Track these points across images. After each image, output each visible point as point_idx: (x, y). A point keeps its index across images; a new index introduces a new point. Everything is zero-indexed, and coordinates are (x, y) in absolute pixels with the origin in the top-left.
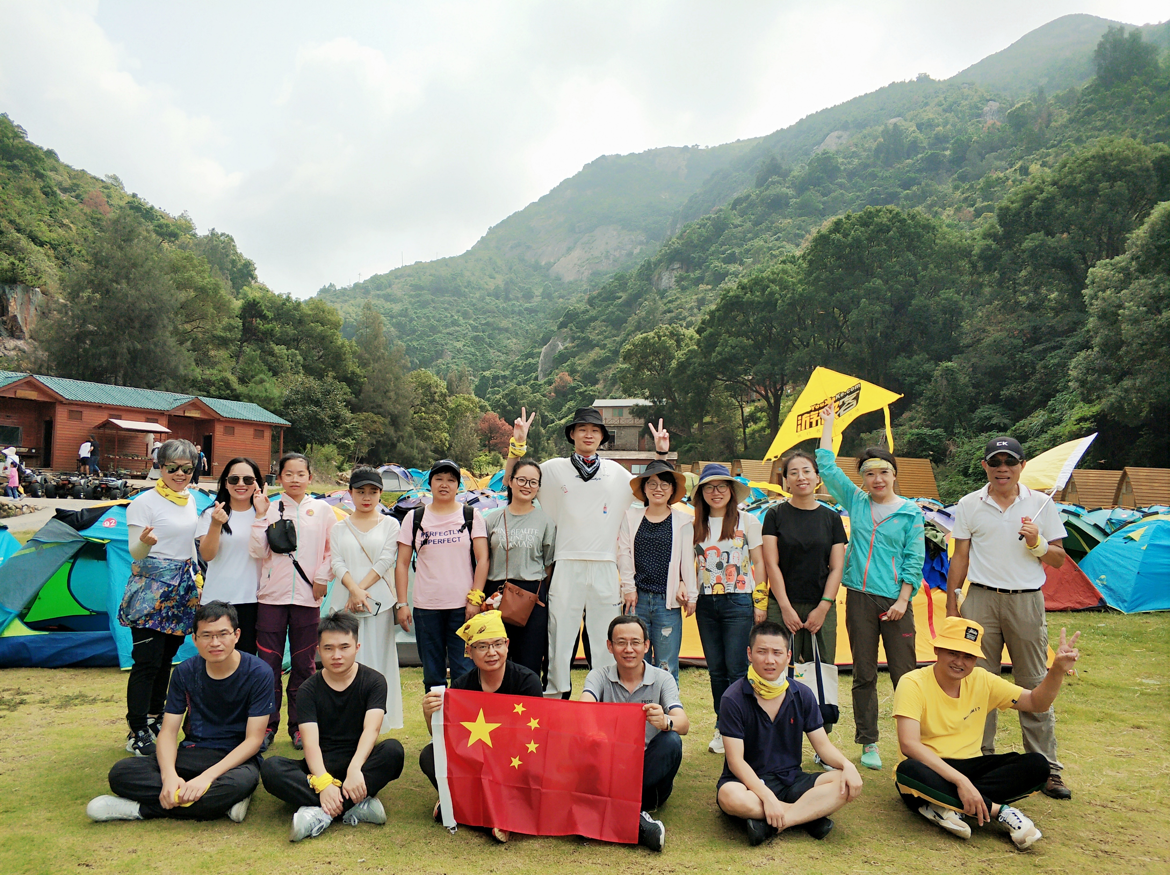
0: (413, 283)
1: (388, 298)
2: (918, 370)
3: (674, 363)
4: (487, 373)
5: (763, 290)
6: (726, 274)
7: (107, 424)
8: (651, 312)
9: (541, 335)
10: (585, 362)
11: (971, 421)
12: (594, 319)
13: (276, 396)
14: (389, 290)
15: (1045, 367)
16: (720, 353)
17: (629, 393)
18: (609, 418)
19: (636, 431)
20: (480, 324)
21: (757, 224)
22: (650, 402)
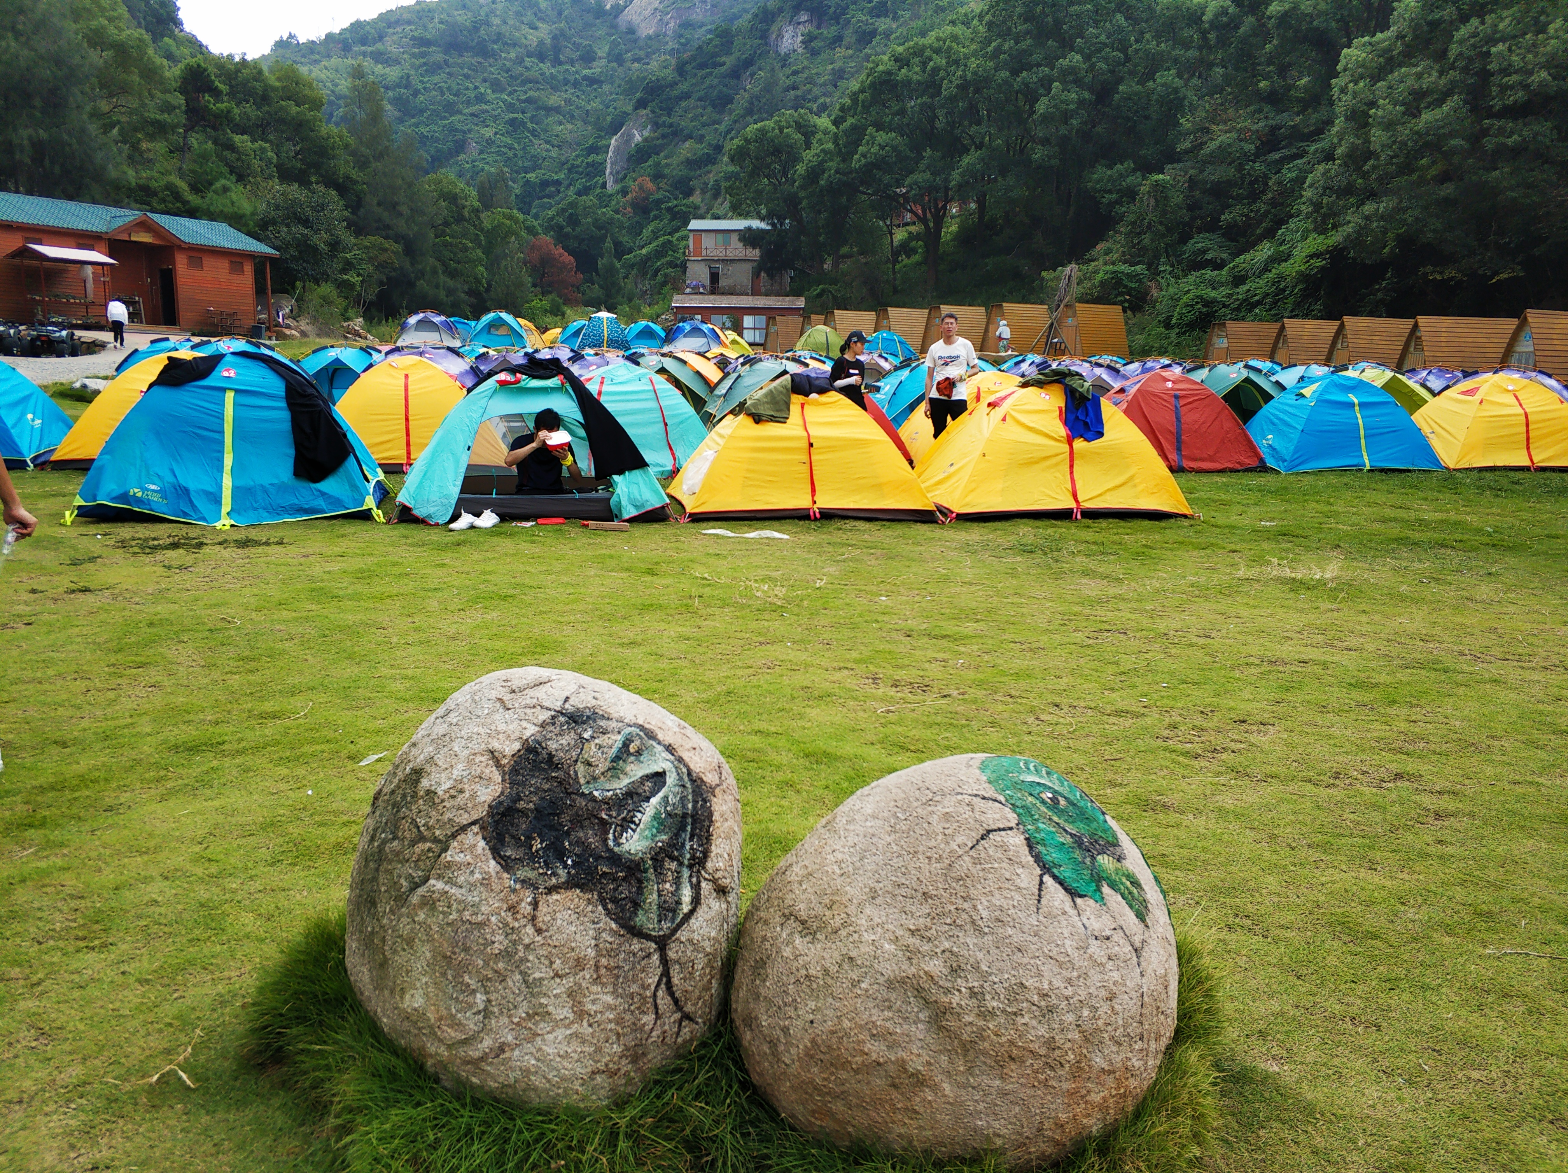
0: (416, 34)
1: (379, 57)
2: (1120, 185)
3: (801, 168)
4: (531, 176)
5: (924, 64)
6: (873, 33)
7: (24, 253)
8: (768, 88)
9: (609, 119)
10: (675, 161)
11: (1180, 255)
12: (686, 96)
13: (248, 213)
14: (379, 46)
15: (1279, 183)
16: (864, 155)
17: (738, 211)
18: (711, 247)
19: (748, 267)
20: (518, 100)
22: (768, 224)
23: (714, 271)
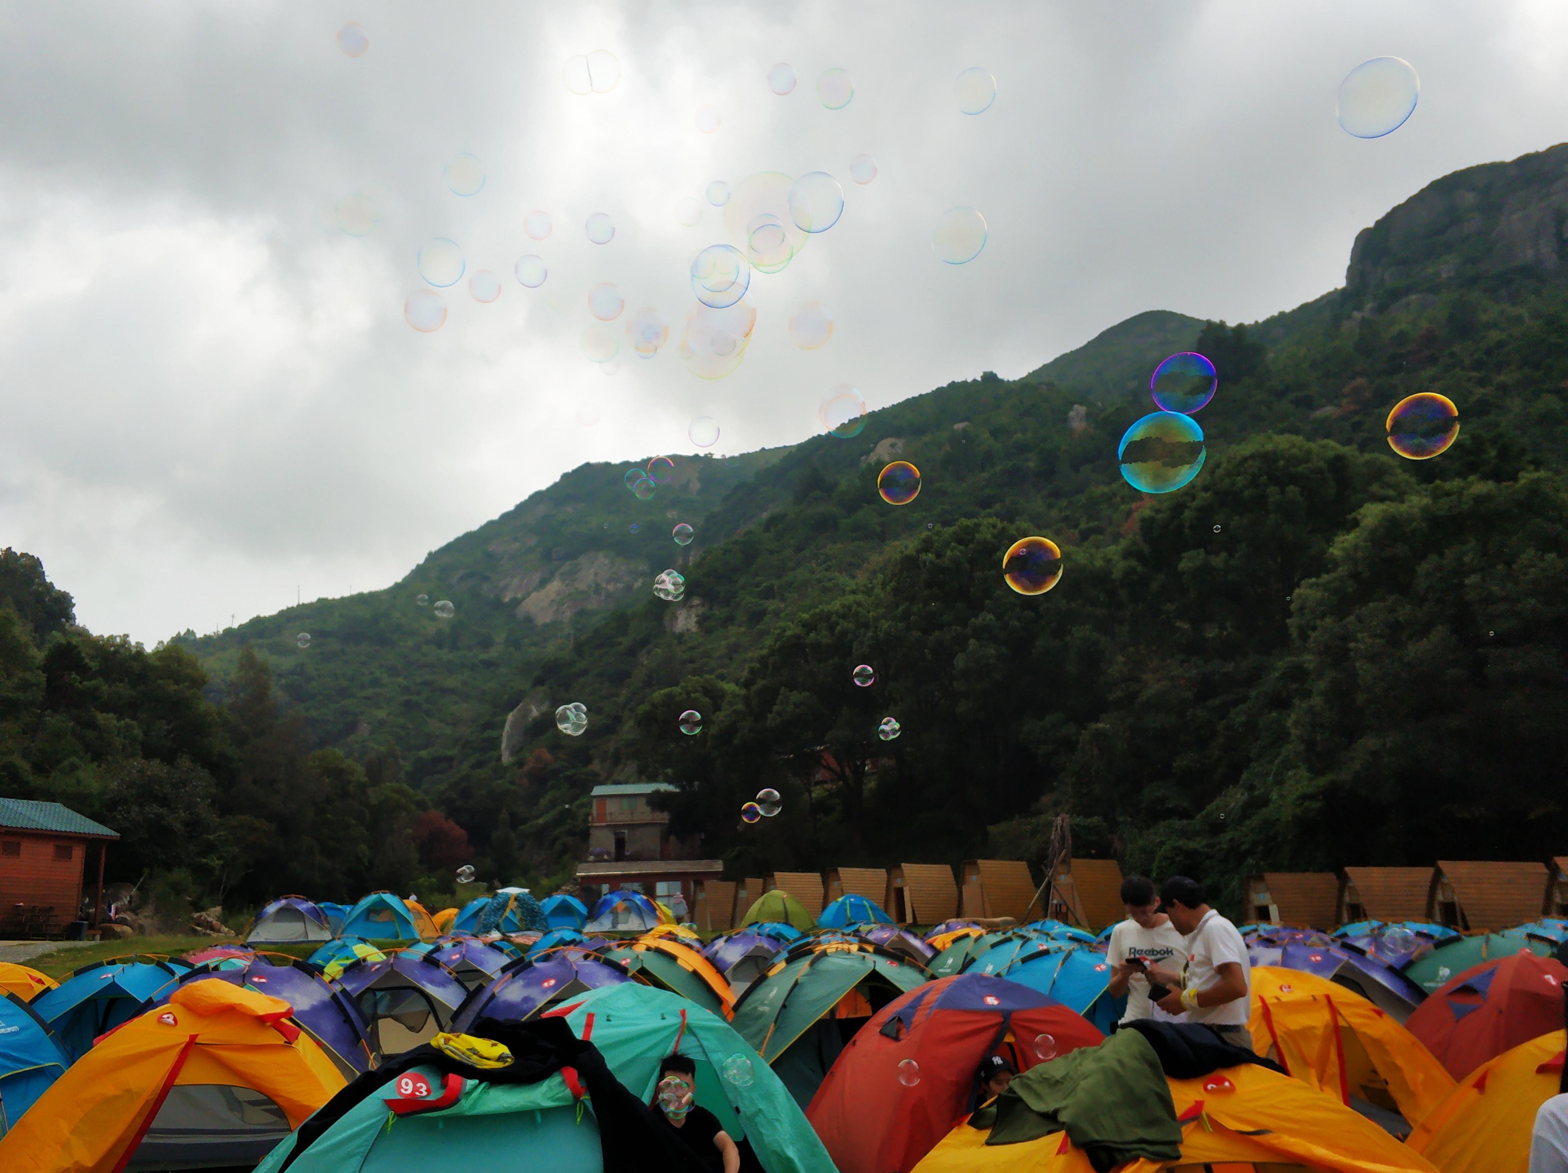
0: (314, 627)
1: (275, 649)
2: (1055, 735)
4: (423, 753)
5: (832, 628)
6: (763, 613)
8: (667, 662)
9: (506, 696)
11: (1138, 805)
13: (94, 793)
14: (276, 638)
15: (1229, 728)
16: (779, 714)
17: (643, 775)
18: (616, 812)
19: (656, 831)
20: (414, 683)
21: (799, 549)
22: (676, 787)
23: (619, 836)
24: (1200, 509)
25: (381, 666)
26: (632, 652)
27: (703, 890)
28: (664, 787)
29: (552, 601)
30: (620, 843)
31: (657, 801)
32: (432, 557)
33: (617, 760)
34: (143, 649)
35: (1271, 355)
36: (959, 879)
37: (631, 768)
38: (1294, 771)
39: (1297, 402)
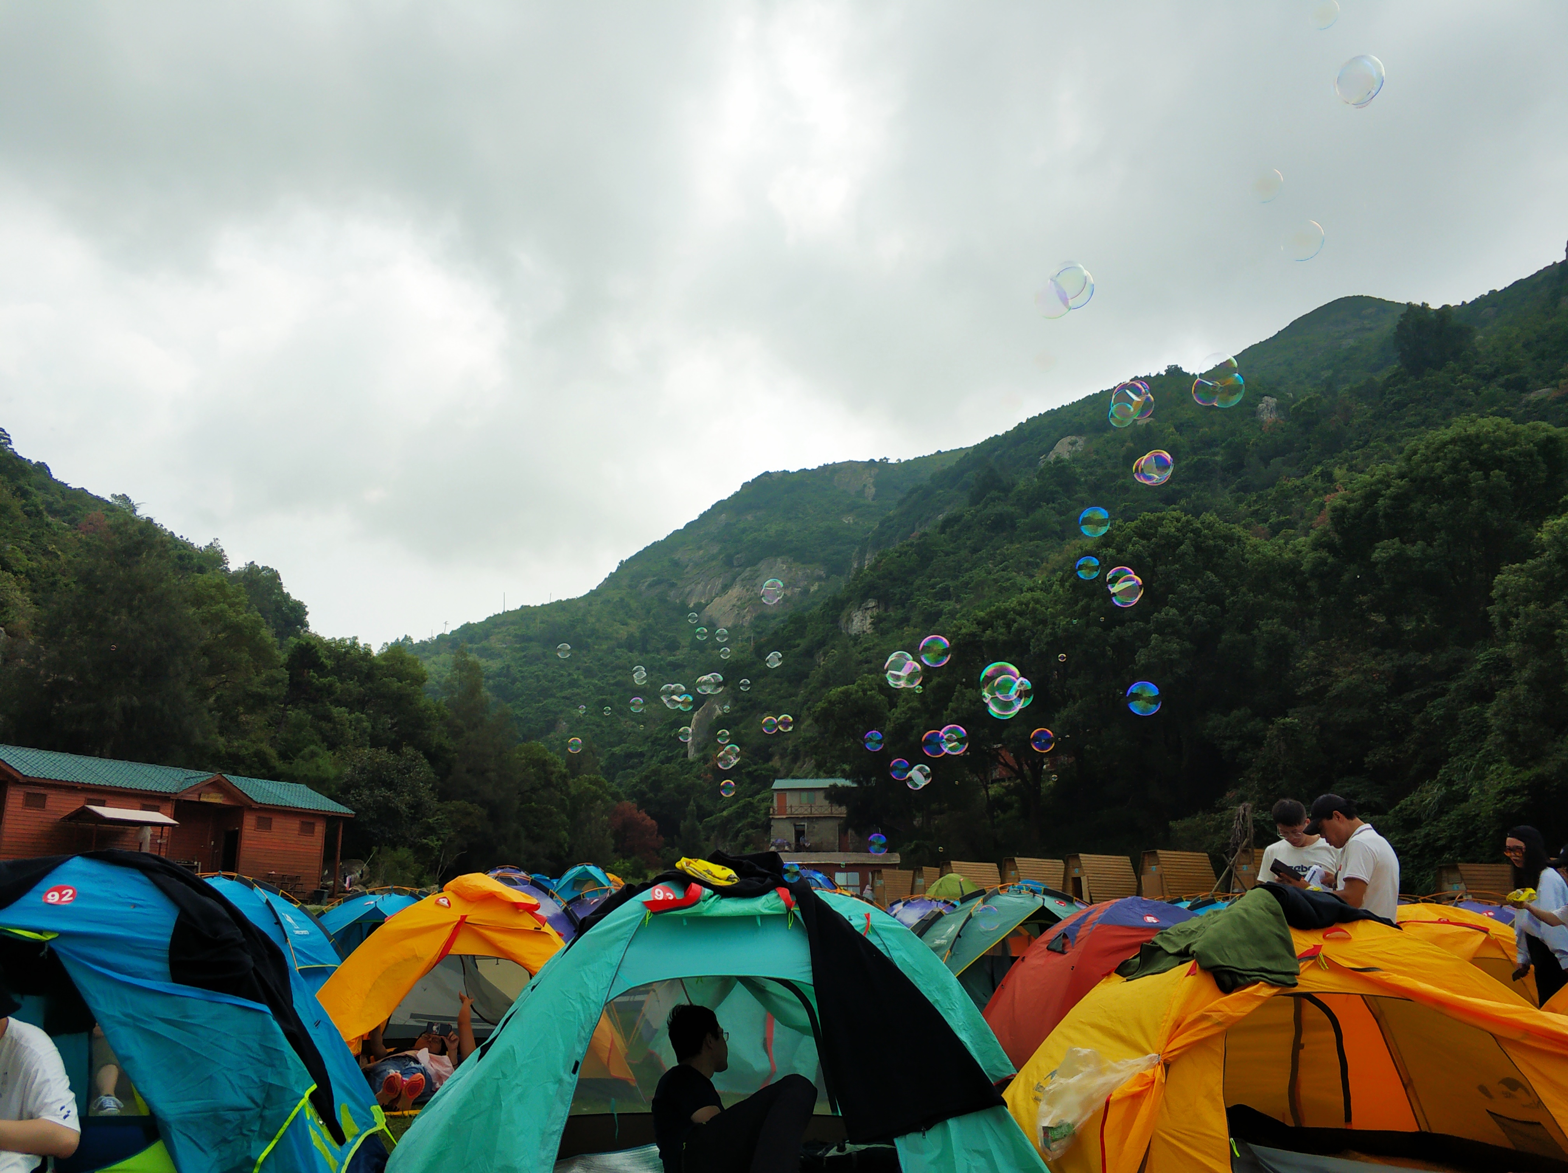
0: (519, 632)
1: (484, 652)
2: (1241, 731)
4: (617, 750)
5: (1008, 626)
6: (939, 614)
7: (84, 814)
8: (843, 662)
12: (764, 674)
13: (332, 777)
14: (485, 643)
15: (1426, 722)
17: (821, 771)
18: (795, 805)
19: (833, 825)
20: (608, 684)
21: (975, 550)
22: (853, 782)
23: (800, 828)
24: (1395, 498)
25: (578, 669)
26: (809, 653)
27: (881, 878)
28: (841, 782)
29: (734, 606)
30: (799, 834)
31: (834, 795)
32: (623, 565)
33: (796, 757)
34: (370, 650)
35: (1480, 337)
36: (1138, 869)
37: (809, 764)
38: (1497, 765)
39: (1507, 386)
